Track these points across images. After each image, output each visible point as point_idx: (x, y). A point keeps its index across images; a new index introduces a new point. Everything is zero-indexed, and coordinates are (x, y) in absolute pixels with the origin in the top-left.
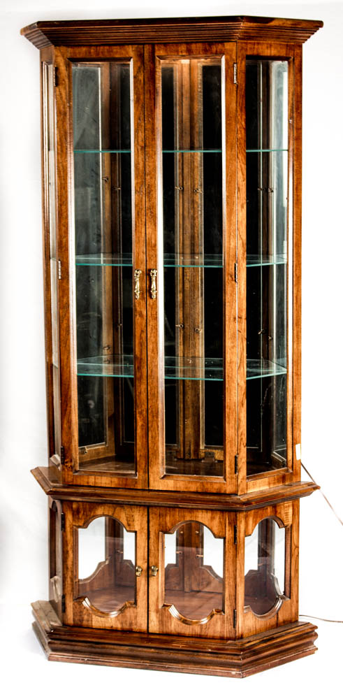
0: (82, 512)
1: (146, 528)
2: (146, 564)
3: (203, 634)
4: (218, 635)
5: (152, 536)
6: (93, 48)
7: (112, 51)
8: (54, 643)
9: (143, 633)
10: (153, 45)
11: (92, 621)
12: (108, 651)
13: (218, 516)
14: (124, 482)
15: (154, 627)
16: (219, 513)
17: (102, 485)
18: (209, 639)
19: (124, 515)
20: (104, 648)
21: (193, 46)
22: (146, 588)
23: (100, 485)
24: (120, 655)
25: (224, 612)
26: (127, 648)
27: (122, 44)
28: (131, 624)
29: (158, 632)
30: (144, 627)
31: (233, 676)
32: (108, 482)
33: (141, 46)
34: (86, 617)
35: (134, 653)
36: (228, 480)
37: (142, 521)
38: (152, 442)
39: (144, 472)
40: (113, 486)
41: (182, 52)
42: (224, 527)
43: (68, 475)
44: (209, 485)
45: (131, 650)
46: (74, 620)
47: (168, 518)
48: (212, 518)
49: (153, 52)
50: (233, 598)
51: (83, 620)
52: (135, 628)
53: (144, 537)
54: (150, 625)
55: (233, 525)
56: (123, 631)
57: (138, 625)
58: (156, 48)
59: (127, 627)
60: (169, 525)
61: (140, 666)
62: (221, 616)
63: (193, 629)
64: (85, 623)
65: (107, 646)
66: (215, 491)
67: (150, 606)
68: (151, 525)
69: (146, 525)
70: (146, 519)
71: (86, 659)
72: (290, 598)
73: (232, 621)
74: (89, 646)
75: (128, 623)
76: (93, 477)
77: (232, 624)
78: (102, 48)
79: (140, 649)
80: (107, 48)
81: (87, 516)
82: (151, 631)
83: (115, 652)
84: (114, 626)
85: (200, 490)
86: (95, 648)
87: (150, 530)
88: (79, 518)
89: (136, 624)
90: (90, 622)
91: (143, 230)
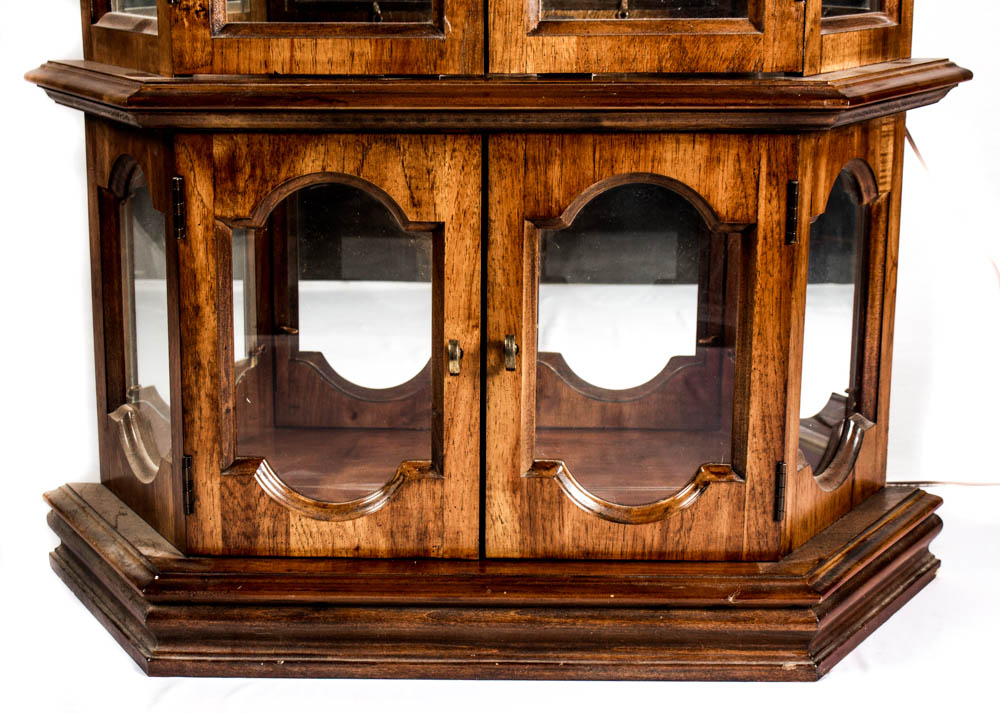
0: (248, 170)
1: (477, 210)
2: (477, 333)
3: (670, 547)
4: (719, 546)
5: (498, 236)
8: (166, 617)
9: (466, 561)
11: (288, 533)
12: (360, 628)
13: (733, 152)
14: (398, 54)
15: (505, 538)
16: (734, 140)
17: (320, 70)
18: (692, 562)
19: (399, 168)
20: (345, 619)
22: (476, 414)
23: (309, 70)
24: (396, 640)
25: (742, 475)
26: (425, 613)
28: (423, 534)
29: (516, 555)
30: (468, 542)
31: (788, 677)
32: (337, 56)
34: (266, 524)
35: (453, 628)
36: (770, 24)
37: (462, 185)
39: (471, 14)
40: (357, 71)
42: (751, 191)
43: (194, 39)
44: (703, 47)
45: (439, 619)
46: (225, 536)
47: (555, 173)
48: (713, 161)
50: (775, 423)
51: (256, 534)
52: (437, 546)
53: (468, 242)
54: (490, 535)
55: (783, 180)
56: (396, 559)
57: (449, 535)
59: (408, 545)
60: (558, 193)
61: (469, 670)
62: (734, 488)
63: (635, 538)
64: (263, 542)
65: (353, 612)
66: (723, 68)
67: (491, 473)
68: (494, 197)
69: (478, 199)
70: (474, 180)
71: (281, 661)
72: (875, 420)
73: (769, 498)
74: (292, 618)
75: (413, 532)
76: (285, 42)
77: (770, 508)
79: (471, 613)
81: (264, 181)
82: (493, 550)
83: (381, 628)
84: (364, 545)
85: (669, 66)
86: (311, 621)
87: (492, 216)
88: (235, 192)
89: (441, 535)
90: (281, 539)
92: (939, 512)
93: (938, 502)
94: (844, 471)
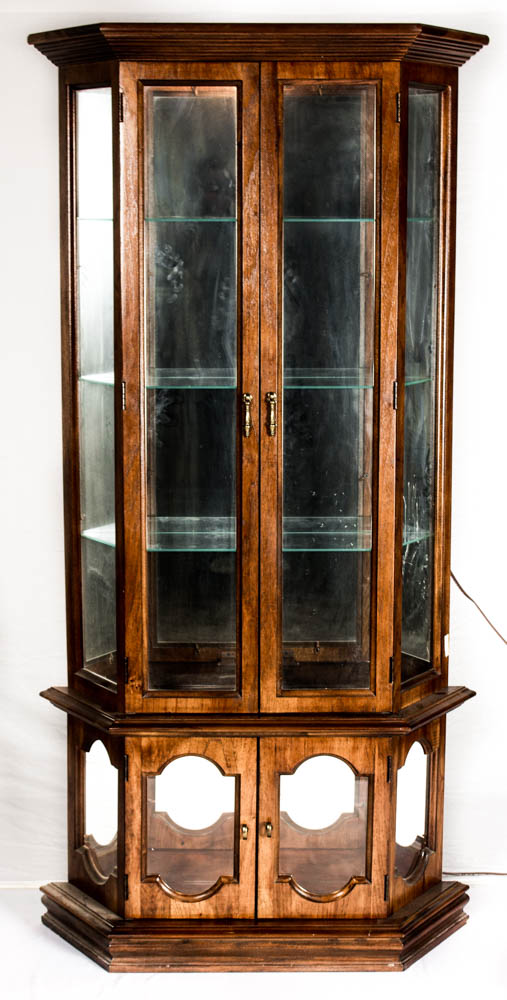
0: (156, 752)
1: (255, 768)
2: (254, 820)
3: (339, 912)
4: (360, 913)
5: (263, 780)
6: (179, 65)
7: (210, 71)
9: (249, 920)
10: (275, 64)
11: (170, 908)
13: (364, 745)
14: (222, 705)
15: (266, 910)
16: (364, 740)
17: (189, 711)
18: (349, 920)
19: (221, 752)
21: (336, 66)
22: (254, 855)
23: (184, 711)
24: (220, 954)
25: (370, 881)
27: (227, 60)
28: (230, 908)
29: (271, 917)
30: (250, 912)
31: (390, 970)
32: (196, 705)
33: (256, 64)
34: (160, 904)
36: (378, 692)
37: (249, 759)
38: (266, 644)
39: (253, 689)
40: (204, 712)
41: (318, 74)
42: (371, 761)
43: (135, 698)
44: (350, 701)
46: (142, 910)
47: (288, 753)
48: (355, 749)
49: (275, 72)
50: (384, 859)
51: (156, 909)
52: (237, 914)
53: (251, 782)
54: (259, 908)
55: (386, 757)
56: (218, 921)
57: (241, 908)
58: (279, 67)
59: (223, 913)
60: (289, 762)
61: (252, 968)
62: (366, 886)
63: (323, 908)
64: (159, 914)
66: (359, 710)
67: (260, 881)
68: (262, 764)
69: (255, 765)
70: (255, 756)
71: (168, 964)
72: (435, 850)
73: (382, 891)
75: (225, 907)
76: (174, 700)
77: (383, 895)
78: (194, 65)
80: (202, 66)
81: (164, 757)
82: (261, 915)
84: (203, 913)
85: (336, 710)
87: (261, 771)
88: (151, 761)
89: (238, 908)
90: (166, 911)
91: (256, 337)
92: (467, 892)
93: (467, 887)
94: (420, 875)
